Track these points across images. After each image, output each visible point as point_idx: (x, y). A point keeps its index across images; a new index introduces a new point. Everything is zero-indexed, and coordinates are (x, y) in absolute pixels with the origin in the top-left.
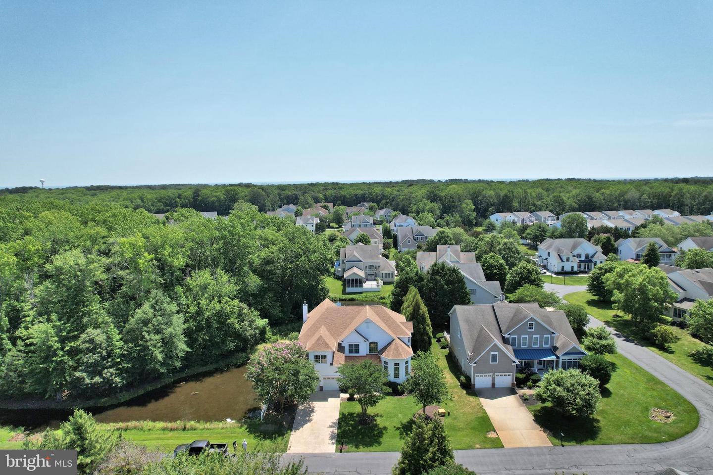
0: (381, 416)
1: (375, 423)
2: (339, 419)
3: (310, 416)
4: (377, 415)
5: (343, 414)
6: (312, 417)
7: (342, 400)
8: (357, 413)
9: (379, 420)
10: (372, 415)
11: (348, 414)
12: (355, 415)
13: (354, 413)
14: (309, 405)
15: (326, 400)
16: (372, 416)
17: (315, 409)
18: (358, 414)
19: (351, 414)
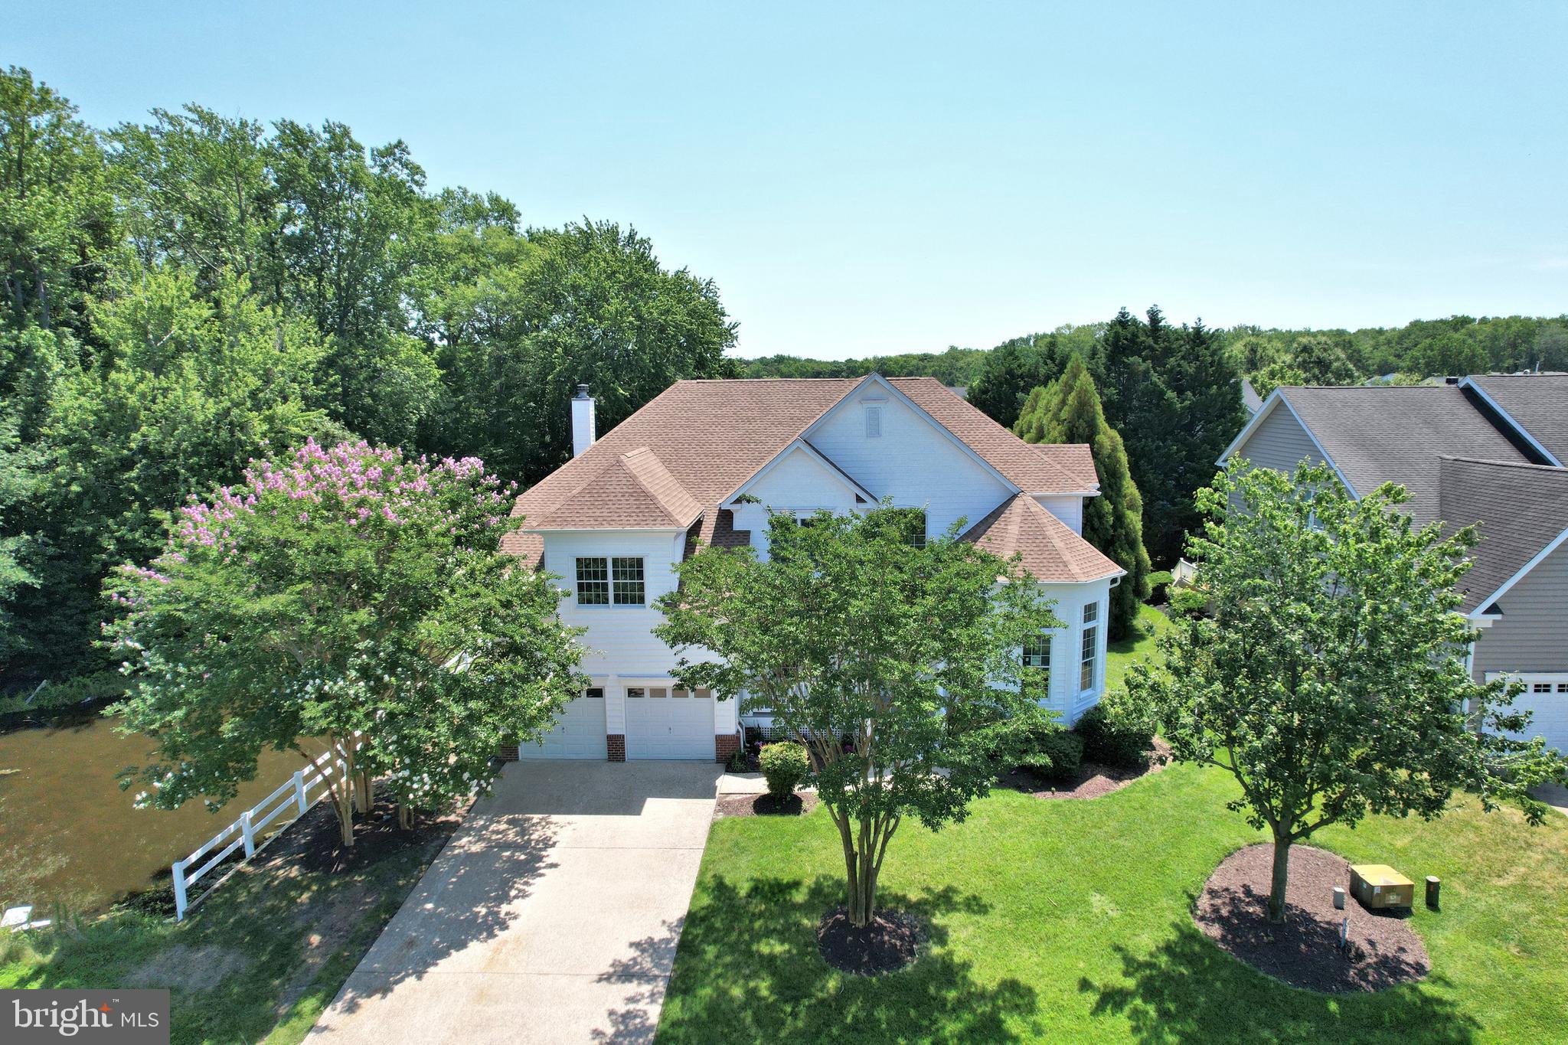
0: (976, 906)
1: (936, 950)
2: (691, 919)
3: (505, 898)
4: (945, 899)
5: (722, 889)
6: (516, 906)
7: (724, 806)
8: (809, 882)
9: (963, 935)
10: (914, 896)
11: (756, 890)
12: (799, 897)
13: (796, 884)
14: (523, 832)
15: (630, 805)
16: (910, 906)
17: (552, 855)
18: (816, 892)
19: (774, 891)
